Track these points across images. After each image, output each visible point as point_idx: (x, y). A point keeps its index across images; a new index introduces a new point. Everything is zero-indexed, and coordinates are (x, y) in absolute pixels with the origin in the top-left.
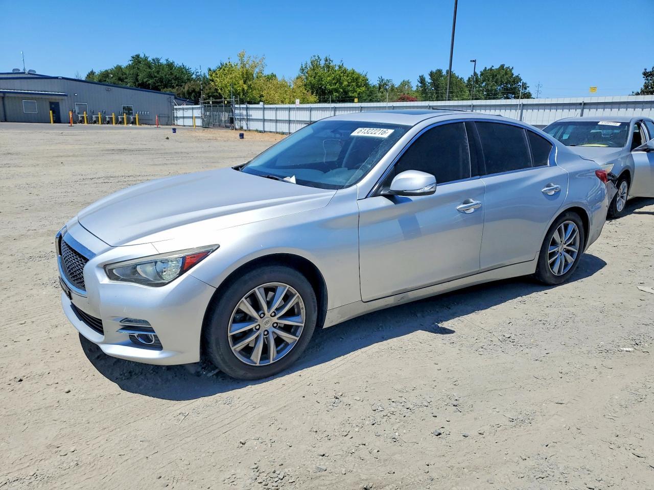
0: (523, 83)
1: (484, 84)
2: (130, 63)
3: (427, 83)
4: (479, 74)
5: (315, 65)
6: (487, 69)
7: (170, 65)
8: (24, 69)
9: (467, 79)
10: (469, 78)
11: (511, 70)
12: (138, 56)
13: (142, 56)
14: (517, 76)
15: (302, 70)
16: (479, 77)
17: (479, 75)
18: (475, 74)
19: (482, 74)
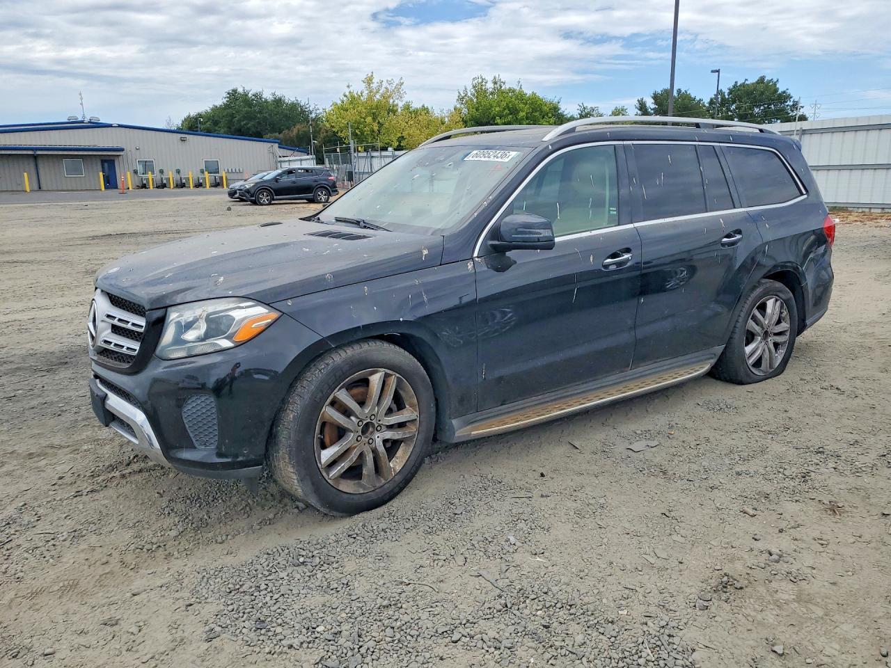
0: (794, 101)
1: (734, 107)
2: (225, 101)
3: (650, 110)
4: (726, 92)
5: (480, 90)
6: (738, 84)
7: (278, 102)
8: (84, 116)
9: (709, 100)
10: (711, 100)
11: (775, 84)
12: (235, 91)
13: (240, 90)
14: (784, 92)
15: (461, 99)
16: (727, 97)
17: (726, 94)
18: (719, 92)
19: (729, 94)
